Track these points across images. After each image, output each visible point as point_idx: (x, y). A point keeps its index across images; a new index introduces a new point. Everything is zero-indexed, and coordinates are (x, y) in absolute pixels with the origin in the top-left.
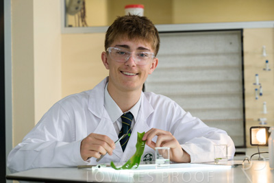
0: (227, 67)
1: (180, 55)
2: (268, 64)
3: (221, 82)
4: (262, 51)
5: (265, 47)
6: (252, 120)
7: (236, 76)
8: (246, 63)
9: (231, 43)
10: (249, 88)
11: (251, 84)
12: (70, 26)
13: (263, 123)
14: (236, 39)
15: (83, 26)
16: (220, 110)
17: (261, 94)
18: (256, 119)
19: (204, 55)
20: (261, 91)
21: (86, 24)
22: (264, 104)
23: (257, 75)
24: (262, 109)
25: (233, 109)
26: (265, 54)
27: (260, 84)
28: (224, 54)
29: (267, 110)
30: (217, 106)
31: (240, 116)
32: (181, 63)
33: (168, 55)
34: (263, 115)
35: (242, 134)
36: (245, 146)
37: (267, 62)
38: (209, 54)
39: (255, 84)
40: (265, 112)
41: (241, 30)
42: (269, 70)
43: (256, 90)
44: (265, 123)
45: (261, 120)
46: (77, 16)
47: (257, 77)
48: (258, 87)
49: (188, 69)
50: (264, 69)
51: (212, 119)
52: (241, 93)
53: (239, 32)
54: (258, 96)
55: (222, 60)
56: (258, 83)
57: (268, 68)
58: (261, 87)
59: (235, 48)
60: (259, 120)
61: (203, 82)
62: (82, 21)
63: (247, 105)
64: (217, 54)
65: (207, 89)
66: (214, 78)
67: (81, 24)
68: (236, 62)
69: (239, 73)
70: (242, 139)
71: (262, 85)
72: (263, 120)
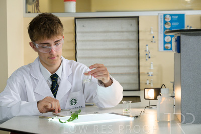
0: (128, 40)
2: (154, 39)
3: (125, 49)
4: (150, 31)
5: (152, 27)
6: (144, 74)
7: (134, 46)
8: (140, 38)
9: (131, 25)
10: (142, 53)
11: (144, 50)
12: (29, 12)
13: (150, 75)
14: (134, 22)
15: (37, 12)
16: (124, 66)
17: (149, 57)
18: (146, 72)
19: (114, 32)
20: (150, 55)
21: (39, 10)
22: (151, 63)
23: (147, 45)
24: (150, 66)
25: (132, 66)
26: (152, 32)
28: (126, 32)
29: (153, 66)
30: (122, 64)
31: (136, 70)
32: (100, 37)
33: (91, 32)
34: (150, 70)
35: (138, 82)
36: (139, 90)
37: (153, 37)
38: (117, 32)
39: (146, 51)
40: (152, 68)
41: (138, 17)
43: (147, 54)
44: (152, 75)
45: (149, 73)
46: (33, 5)
47: (147, 47)
48: (147, 53)
49: (104, 41)
50: (152, 42)
51: (119, 72)
52: (137, 56)
54: (147, 58)
55: (126, 36)
57: (154, 41)
58: (149, 53)
59: (134, 28)
60: (148, 73)
61: (113, 49)
62: (37, 9)
63: (141, 63)
64: (122, 32)
65: (116, 53)
66: (120, 46)
67: (36, 11)
68: (134, 37)
69: (136, 44)
70: (138, 85)
71: (150, 51)
72: (151, 73)
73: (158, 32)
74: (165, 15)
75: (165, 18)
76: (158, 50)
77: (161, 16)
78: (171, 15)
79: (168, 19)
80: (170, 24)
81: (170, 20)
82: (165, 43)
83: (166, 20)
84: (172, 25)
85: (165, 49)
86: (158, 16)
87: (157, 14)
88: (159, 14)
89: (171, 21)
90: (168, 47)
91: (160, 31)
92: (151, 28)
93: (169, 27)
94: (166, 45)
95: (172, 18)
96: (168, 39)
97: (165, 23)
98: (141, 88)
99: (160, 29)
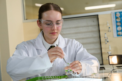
0: (92, 32)
1: (72, 28)
2: (110, 29)
3: (91, 38)
4: (107, 24)
6: (105, 53)
7: (97, 35)
9: (93, 21)
11: (103, 38)
12: (27, 19)
13: (110, 54)
14: (95, 19)
16: (91, 49)
17: (108, 42)
19: (83, 27)
20: (108, 40)
22: (109, 46)
23: (105, 34)
24: (109, 48)
26: (108, 25)
27: (107, 37)
28: (91, 26)
29: (111, 48)
31: (99, 51)
32: (73, 31)
33: (67, 28)
34: (109, 50)
35: (101, 59)
36: (102, 64)
37: (109, 28)
38: (85, 26)
39: (105, 37)
40: (110, 49)
41: (97, 15)
42: (111, 31)
43: (106, 40)
44: (111, 54)
47: (106, 35)
48: (106, 39)
49: (76, 33)
50: (108, 31)
52: (99, 42)
53: (97, 16)
54: (106, 42)
55: (90, 29)
56: (106, 37)
58: (107, 39)
59: (96, 23)
60: (108, 53)
61: (83, 38)
63: (102, 46)
64: (88, 26)
65: (85, 41)
66: (88, 36)
68: (96, 29)
70: (101, 61)
71: (108, 38)
72: (110, 52)
73: (112, 24)
74: (116, 13)
75: (116, 15)
76: (113, 37)
77: (113, 14)
78: (120, 13)
79: (118, 15)
80: (120, 18)
81: (119, 16)
82: (118, 31)
83: (117, 16)
84: (121, 19)
85: (118, 35)
86: (111, 14)
87: (110, 13)
88: (111, 12)
89: (121, 17)
90: (120, 34)
91: (113, 24)
92: (107, 22)
93: (119, 20)
94: (119, 33)
95: (121, 14)
96: (119, 29)
97: (117, 18)
98: (104, 63)
99: (113, 22)
